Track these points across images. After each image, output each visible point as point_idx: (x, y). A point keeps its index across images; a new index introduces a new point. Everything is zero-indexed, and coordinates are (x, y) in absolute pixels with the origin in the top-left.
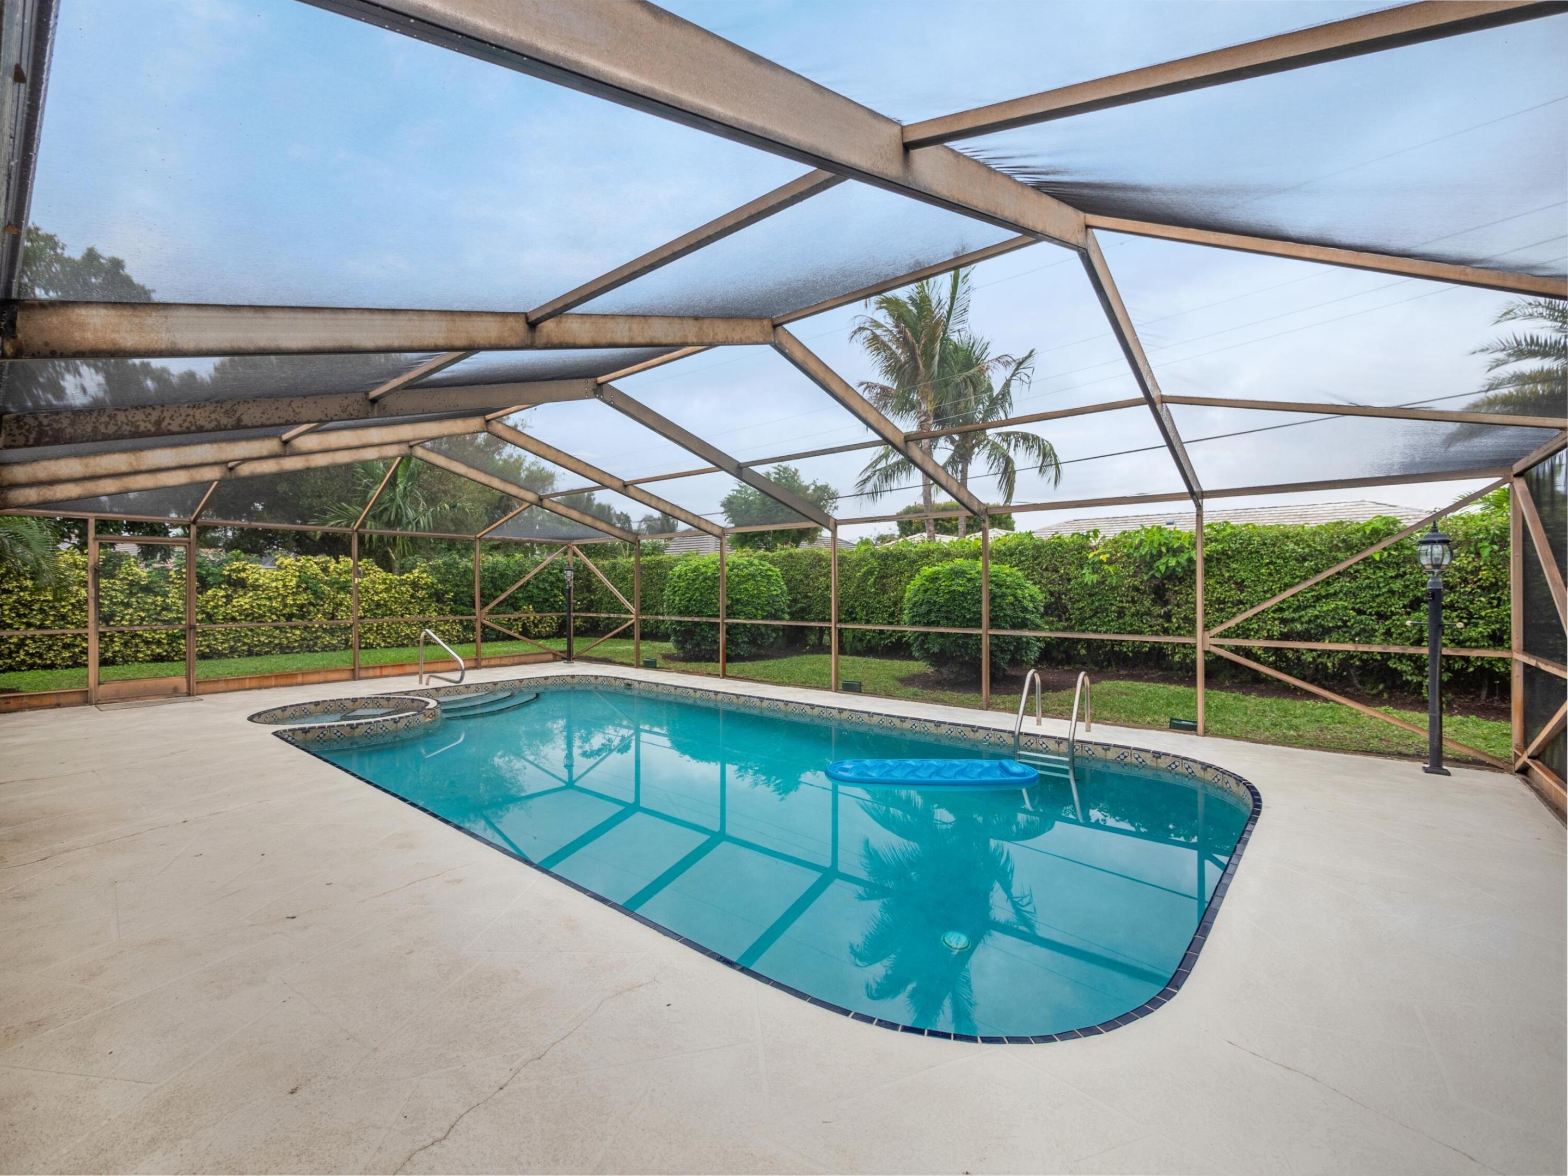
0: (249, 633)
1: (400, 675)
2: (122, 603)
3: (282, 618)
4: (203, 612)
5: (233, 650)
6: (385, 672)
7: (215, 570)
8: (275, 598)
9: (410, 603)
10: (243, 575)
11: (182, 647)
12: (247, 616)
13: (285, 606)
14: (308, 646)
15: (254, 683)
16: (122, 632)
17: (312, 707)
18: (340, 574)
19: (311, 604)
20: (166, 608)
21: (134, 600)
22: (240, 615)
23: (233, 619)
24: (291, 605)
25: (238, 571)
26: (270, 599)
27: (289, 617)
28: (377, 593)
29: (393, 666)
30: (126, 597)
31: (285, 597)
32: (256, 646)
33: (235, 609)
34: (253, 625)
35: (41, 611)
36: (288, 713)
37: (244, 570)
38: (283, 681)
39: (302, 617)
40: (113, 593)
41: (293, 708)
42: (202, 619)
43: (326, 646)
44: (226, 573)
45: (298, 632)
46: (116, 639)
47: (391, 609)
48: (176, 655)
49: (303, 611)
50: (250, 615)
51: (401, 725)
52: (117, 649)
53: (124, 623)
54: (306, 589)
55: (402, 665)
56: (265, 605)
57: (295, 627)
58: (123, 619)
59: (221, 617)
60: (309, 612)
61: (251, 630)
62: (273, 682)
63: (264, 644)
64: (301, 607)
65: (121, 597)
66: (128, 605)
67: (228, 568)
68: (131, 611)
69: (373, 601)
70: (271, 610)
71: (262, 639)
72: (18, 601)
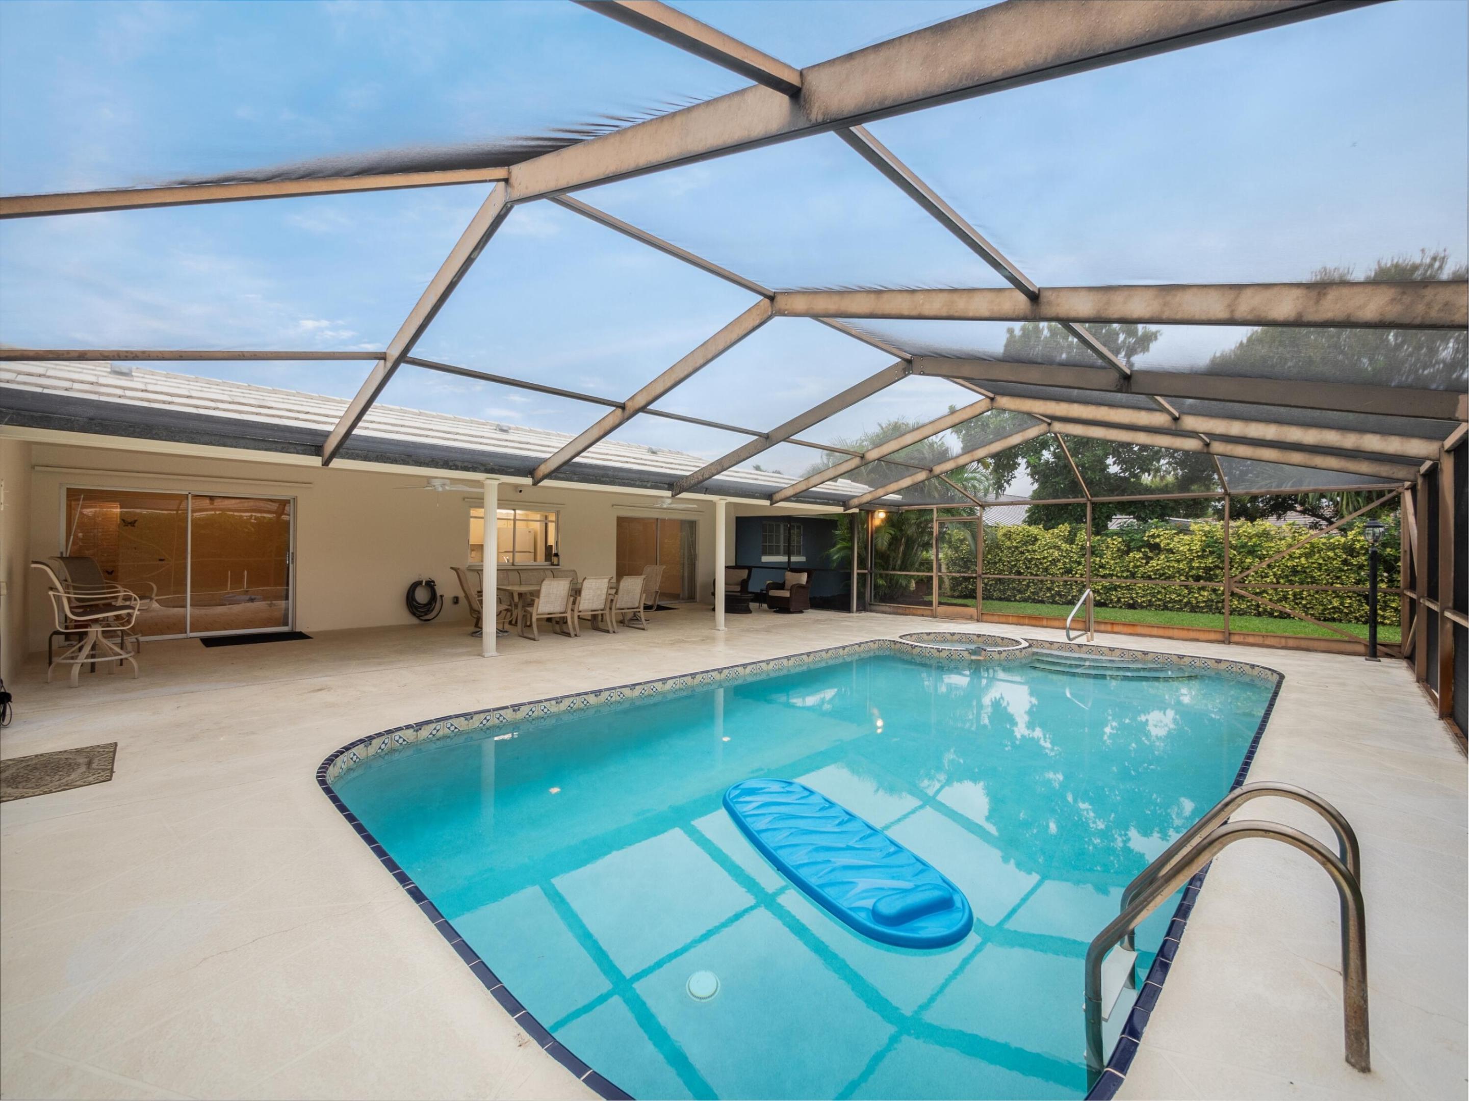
0: (1163, 591)
1: (1130, 634)
2: (1076, 561)
3: (1190, 579)
4: (1128, 571)
5: (1150, 604)
6: (1116, 628)
7: (1137, 537)
8: (1182, 561)
9: (1342, 570)
10: (1158, 540)
11: (1113, 597)
12: (1161, 575)
13: (1192, 568)
14: (1217, 608)
15: (1015, 620)
16: (1076, 582)
17: (975, 637)
18: (1251, 538)
19: (1217, 567)
20: (1102, 566)
21: (1083, 559)
22: (1155, 574)
23: (1150, 578)
24: (1198, 568)
25: (1153, 536)
26: (1178, 561)
27: (1197, 578)
28: (1291, 557)
29: (1124, 624)
30: (1079, 557)
31: (1192, 560)
32: (1169, 602)
33: (1150, 569)
34: (1166, 583)
35: (1036, 566)
36: (956, 637)
37: (1159, 536)
38: (1033, 622)
39: (1210, 579)
40: (1072, 555)
41: (960, 635)
42: (1127, 576)
43: (1234, 610)
44: (1146, 539)
45: (1206, 594)
46: (1074, 587)
47: (1312, 577)
48: (1111, 603)
49: (1209, 574)
50: (1162, 575)
51: (944, 654)
52: (1074, 594)
53: (1077, 576)
54: (1211, 553)
55: (1134, 625)
56: (1173, 567)
57: (1203, 588)
58: (1076, 573)
59: (1139, 575)
60: (1216, 576)
61: (1165, 588)
62: (1027, 621)
63: (1175, 602)
64: (1207, 569)
65: (1075, 557)
66: (1079, 563)
67: (1147, 535)
68: (1081, 567)
69: (1287, 566)
70: (1179, 571)
71: (1173, 597)
72: (1026, 558)
